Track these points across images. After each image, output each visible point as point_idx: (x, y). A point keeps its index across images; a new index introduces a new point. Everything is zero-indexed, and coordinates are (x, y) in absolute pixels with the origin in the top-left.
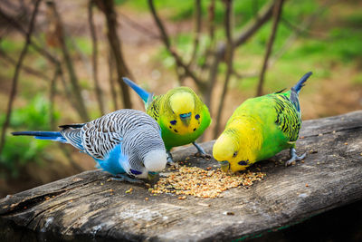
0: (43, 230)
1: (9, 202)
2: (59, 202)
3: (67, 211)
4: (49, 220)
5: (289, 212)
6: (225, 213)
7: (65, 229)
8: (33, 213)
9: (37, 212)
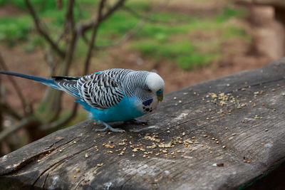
0: (51, 187)
1: (9, 162)
2: (57, 160)
3: (68, 168)
4: (56, 178)
5: (265, 161)
6: (215, 165)
7: (73, 186)
8: (37, 172)
9: (41, 171)
